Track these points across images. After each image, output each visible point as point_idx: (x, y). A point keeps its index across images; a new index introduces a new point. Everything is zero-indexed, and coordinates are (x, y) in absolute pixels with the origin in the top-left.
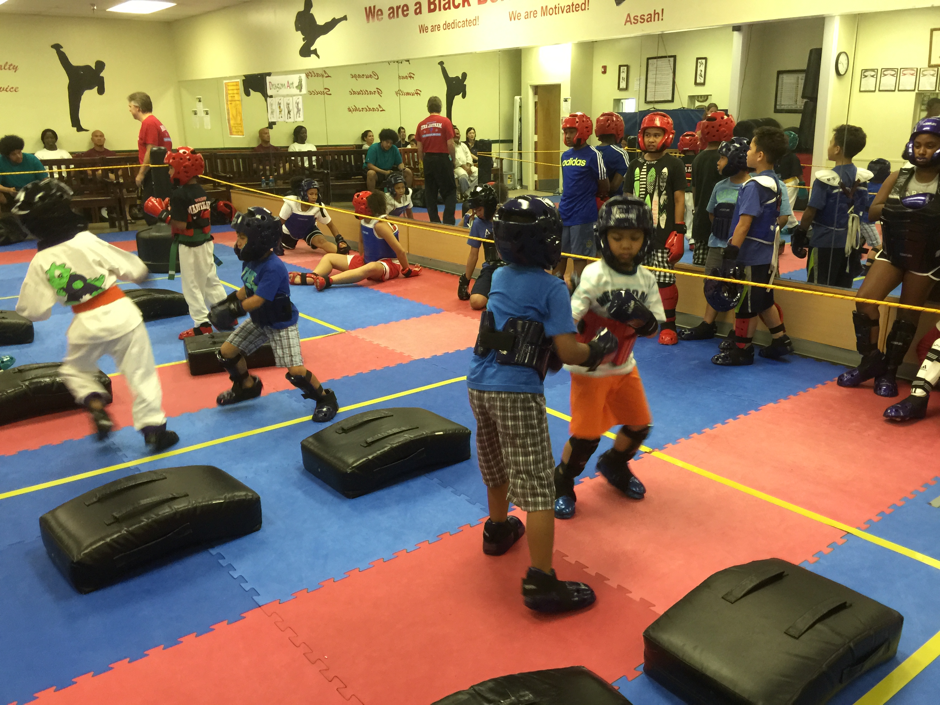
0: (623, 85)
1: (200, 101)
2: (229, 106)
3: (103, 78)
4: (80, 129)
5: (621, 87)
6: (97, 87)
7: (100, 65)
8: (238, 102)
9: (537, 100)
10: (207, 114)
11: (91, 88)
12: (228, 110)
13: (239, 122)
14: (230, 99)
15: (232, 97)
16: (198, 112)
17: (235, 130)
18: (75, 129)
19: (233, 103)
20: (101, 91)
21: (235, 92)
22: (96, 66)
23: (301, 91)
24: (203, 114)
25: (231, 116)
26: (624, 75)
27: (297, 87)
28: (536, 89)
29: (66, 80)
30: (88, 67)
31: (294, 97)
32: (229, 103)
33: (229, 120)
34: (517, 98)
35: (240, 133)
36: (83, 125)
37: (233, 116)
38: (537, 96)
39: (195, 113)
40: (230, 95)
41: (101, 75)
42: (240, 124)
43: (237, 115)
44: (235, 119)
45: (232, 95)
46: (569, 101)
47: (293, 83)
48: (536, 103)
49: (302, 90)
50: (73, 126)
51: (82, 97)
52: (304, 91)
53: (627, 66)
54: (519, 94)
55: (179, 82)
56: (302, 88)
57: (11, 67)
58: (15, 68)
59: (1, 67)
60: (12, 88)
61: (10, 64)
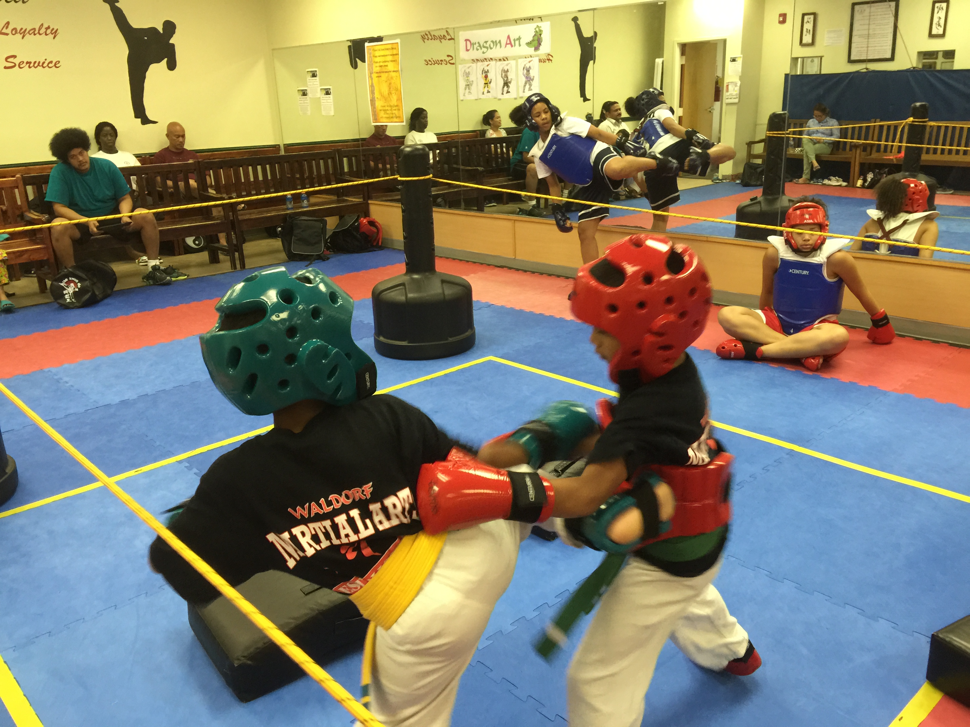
0: (807, 39)
1: (314, 75)
2: (375, 80)
3: (173, 46)
4: (146, 121)
5: (804, 41)
6: (166, 59)
7: (170, 28)
8: (393, 74)
9: (684, 63)
10: (328, 93)
11: (159, 61)
12: (372, 86)
13: (394, 102)
14: (376, 69)
15: (381, 66)
16: (309, 92)
17: (385, 116)
18: (139, 120)
19: (384, 76)
20: (172, 66)
21: (389, 58)
22: (164, 29)
23: (537, 49)
24: (320, 94)
25: (377, 95)
26: (808, 26)
27: (529, 44)
28: (684, 48)
29: (124, 51)
30: (154, 30)
31: (520, 61)
32: (374, 75)
33: (373, 101)
34: (659, 61)
35: (395, 120)
36: (149, 114)
37: (381, 94)
38: (684, 57)
39: (304, 94)
40: (378, 65)
41: (171, 41)
42: (397, 106)
43: (390, 93)
44: (385, 99)
45: (381, 64)
46: (740, 61)
47: (519, 39)
48: (682, 66)
49: (541, 47)
50: (136, 116)
51: (148, 74)
52: (545, 48)
53: (814, 14)
54: (661, 55)
55: (273, 50)
56: (540, 44)
57: (49, 31)
58: (55, 33)
59: (33, 32)
60: (51, 62)
61: (46, 26)
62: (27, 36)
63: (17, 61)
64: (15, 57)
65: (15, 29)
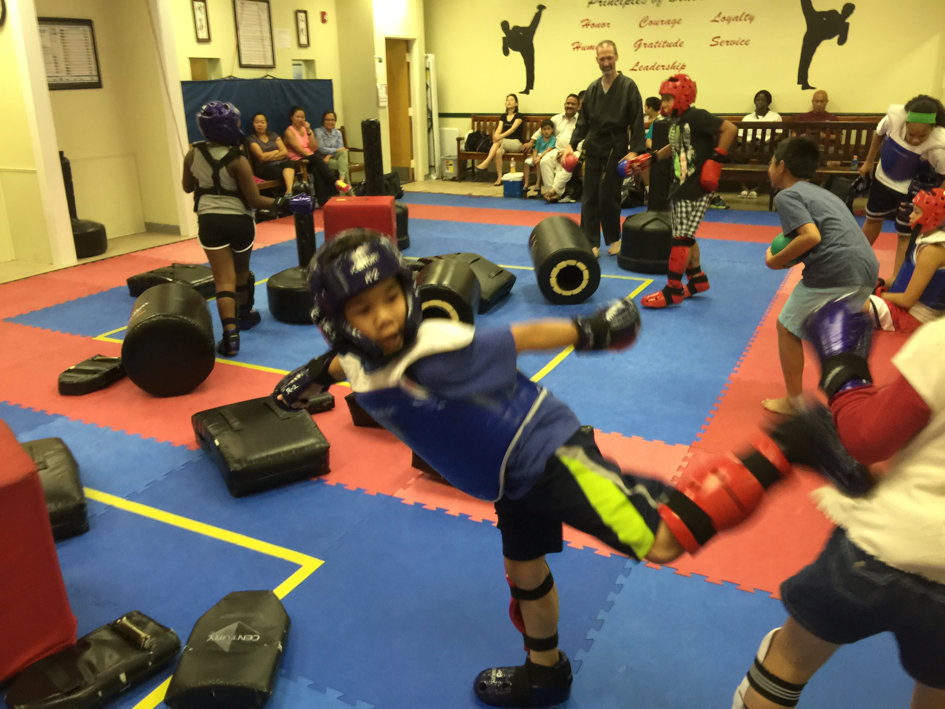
3: (848, 24)
4: (806, 86)
6: (838, 36)
7: (849, 9)
11: (830, 37)
20: (842, 41)
22: (843, 11)
30: (834, 12)
36: (811, 82)
41: (848, 20)
50: (799, 83)
51: (818, 48)
57: (748, 18)
58: (751, 19)
59: (737, 19)
60: (743, 41)
61: (746, 14)
62: (732, 22)
63: (719, 40)
64: (719, 37)
65: (724, 18)
